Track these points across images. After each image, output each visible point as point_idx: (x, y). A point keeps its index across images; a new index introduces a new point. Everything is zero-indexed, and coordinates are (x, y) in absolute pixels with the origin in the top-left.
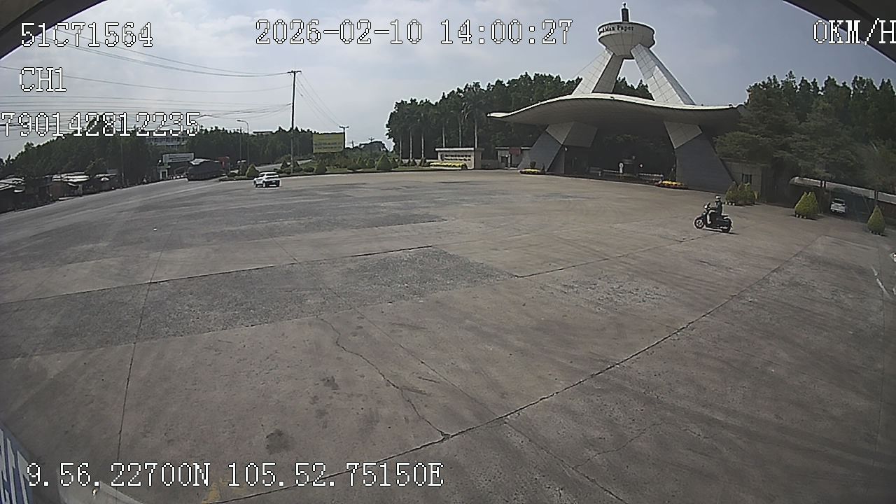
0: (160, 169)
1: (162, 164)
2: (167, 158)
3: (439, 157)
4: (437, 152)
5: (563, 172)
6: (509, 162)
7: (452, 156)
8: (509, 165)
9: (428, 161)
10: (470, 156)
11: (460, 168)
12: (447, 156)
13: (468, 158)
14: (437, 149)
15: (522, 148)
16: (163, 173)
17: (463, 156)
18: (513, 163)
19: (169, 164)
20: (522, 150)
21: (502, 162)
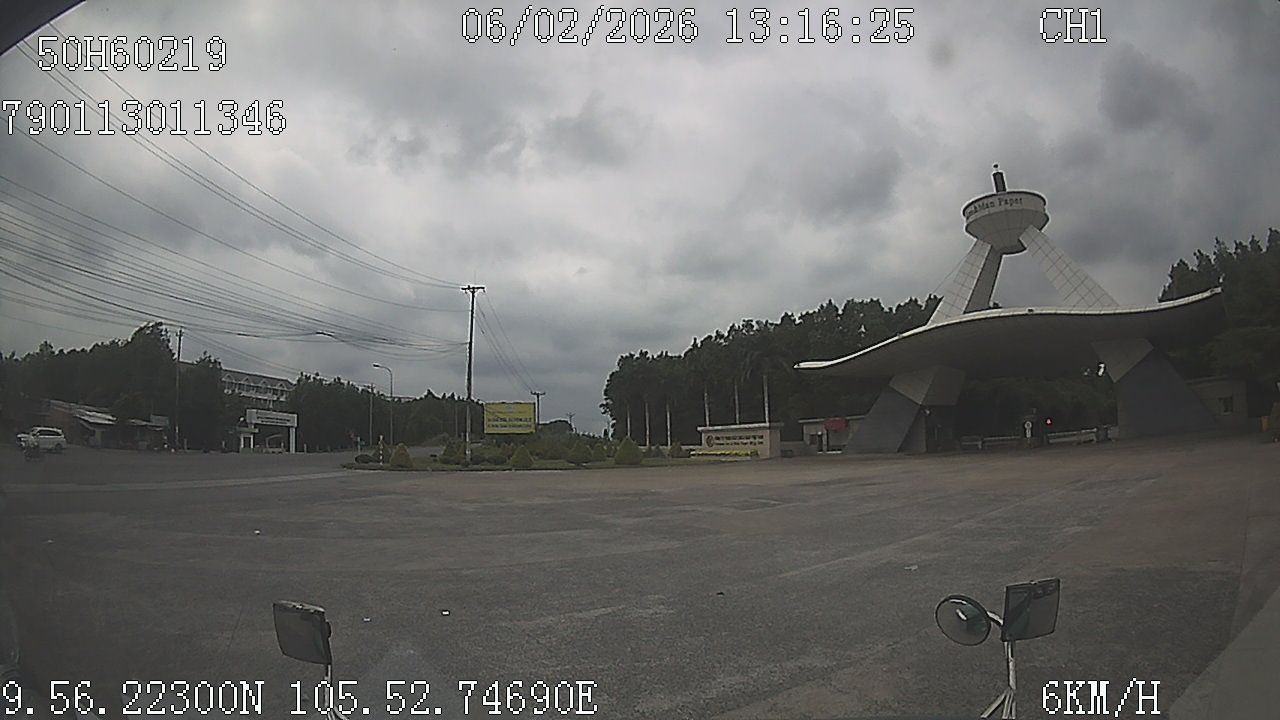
0: (240, 432)
1: (245, 424)
2: (253, 416)
3: (703, 441)
4: (700, 433)
5: (925, 450)
6: (825, 442)
7: (728, 438)
8: (825, 448)
9: (684, 448)
10: (762, 437)
11: (749, 458)
12: (718, 439)
13: (758, 440)
14: (699, 429)
15: (848, 418)
16: (244, 438)
17: (748, 438)
18: (831, 444)
19: (256, 425)
20: (847, 421)
21: (812, 443)
